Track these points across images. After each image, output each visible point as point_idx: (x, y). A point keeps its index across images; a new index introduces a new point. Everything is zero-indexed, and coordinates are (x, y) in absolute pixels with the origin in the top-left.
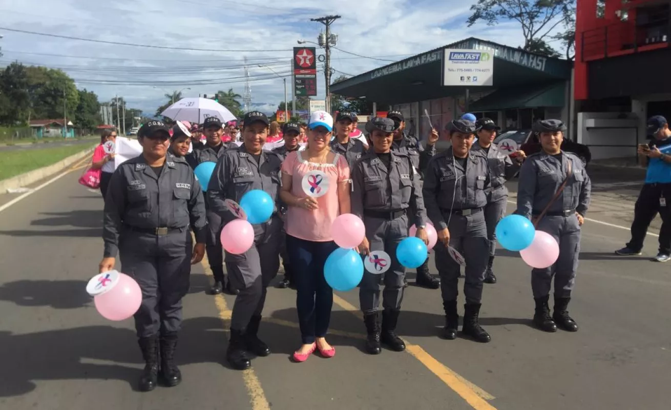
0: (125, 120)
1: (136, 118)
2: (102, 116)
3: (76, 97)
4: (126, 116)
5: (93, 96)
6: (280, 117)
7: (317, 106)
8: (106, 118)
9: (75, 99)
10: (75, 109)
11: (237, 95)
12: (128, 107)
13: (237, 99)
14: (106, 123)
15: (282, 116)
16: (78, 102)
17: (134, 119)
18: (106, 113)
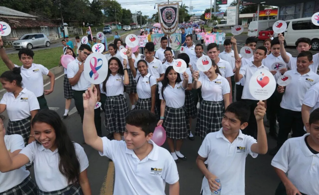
0: (142, 21)
1: (146, 19)
2: (133, 20)
3: (122, 12)
4: (142, 19)
5: (129, 11)
6: (207, 16)
7: (232, 10)
8: (134, 20)
9: (121, 13)
10: (121, 17)
11: (187, 7)
12: (143, 15)
13: (186, 9)
14: (134, 22)
15: (208, 16)
16: (122, 14)
17: (145, 20)
18: (134, 18)
